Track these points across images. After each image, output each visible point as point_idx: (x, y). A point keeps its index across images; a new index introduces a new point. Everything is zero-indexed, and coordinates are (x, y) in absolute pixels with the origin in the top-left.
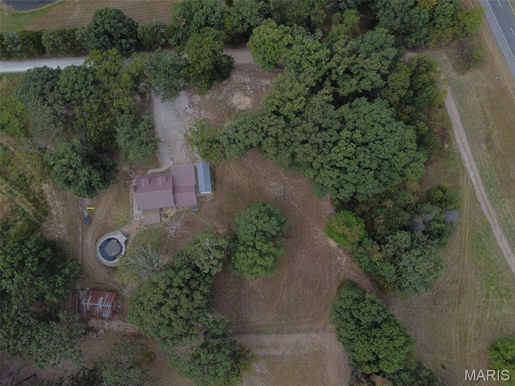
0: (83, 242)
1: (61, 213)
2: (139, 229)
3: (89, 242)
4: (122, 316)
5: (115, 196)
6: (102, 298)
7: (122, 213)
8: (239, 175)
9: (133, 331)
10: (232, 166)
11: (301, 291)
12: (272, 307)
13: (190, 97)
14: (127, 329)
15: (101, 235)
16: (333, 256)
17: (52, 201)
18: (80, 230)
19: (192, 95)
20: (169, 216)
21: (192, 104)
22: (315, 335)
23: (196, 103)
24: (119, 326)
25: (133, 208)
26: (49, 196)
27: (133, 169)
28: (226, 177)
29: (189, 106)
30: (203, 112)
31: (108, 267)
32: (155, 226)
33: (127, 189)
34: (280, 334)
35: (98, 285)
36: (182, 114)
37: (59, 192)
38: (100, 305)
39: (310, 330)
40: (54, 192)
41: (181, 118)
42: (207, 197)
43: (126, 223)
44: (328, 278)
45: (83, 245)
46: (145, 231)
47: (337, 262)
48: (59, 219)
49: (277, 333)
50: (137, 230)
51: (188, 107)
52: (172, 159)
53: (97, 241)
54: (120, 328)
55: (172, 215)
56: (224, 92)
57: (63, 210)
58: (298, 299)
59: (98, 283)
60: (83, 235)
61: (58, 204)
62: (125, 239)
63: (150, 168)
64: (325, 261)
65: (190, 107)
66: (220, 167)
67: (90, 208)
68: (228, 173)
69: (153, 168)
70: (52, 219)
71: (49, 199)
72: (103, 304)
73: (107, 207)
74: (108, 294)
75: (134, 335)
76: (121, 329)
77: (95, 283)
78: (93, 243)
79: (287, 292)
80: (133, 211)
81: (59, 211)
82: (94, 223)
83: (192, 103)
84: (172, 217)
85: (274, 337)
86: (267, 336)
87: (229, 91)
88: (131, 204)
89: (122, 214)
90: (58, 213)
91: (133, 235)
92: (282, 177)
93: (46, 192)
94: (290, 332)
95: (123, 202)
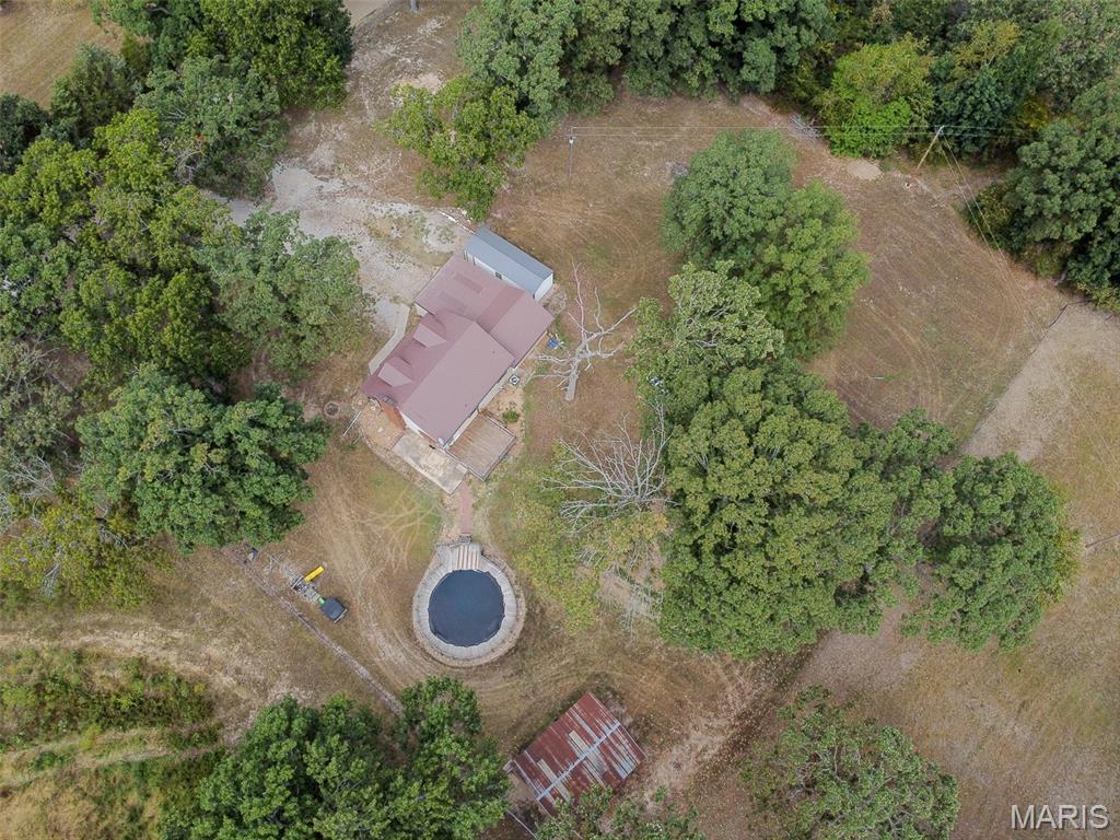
0: (376, 672)
1: (247, 665)
2: (481, 501)
3: (389, 652)
4: (658, 733)
5: (347, 491)
6: (573, 735)
7: (405, 509)
8: (568, 212)
9: (720, 738)
10: (534, 209)
11: (924, 301)
12: (915, 379)
13: (305, 164)
14: (704, 750)
15: (405, 609)
16: (895, 192)
17: (194, 661)
18: (339, 650)
19: (305, 158)
20: (518, 409)
21: (323, 172)
22: (1042, 351)
23: (328, 163)
24: (678, 766)
25: (417, 473)
26: (172, 656)
27: (330, 398)
28: (545, 235)
29: (321, 179)
30: (362, 168)
31: (502, 660)
32: (510, 460)
33: (359, 450)
34: (990, 411)
35: (523, 729)
36: (322, 206)
37: (192, 620)
38: (587, 752)
39: (1024, 350)
40: (177, 634)
41: (329, 213)
42: (554, 302)
43: (435, 521)
44: (932, 235)
45: (383, 679)
46: (502, 492)
47: (912, 196)
48: (255, 683)
49: (983, 415)
50: (482, 509)
51: (322, 183)
52: (395, 300)
53: (410, 633)
54: (684, 768)
55: (520, 403)
56: (366, 103)
57: (245, 651)
58: (936, 317)
59: (519, 723)
60: (357, 654)
61: (214, 650)
62: (475, 549)
63: (365, 359)
64: (894, 213)
65: (327, 180)
66: (513, 229)
67: (313, 575)
68: (542, 226)
69: (375, 353)
70: (237, 701)
71: (178, 662)
72: (592, 742)
73: (352, 532)
74: (576, 714)
75: (735, 746)
76: (690, 768)
77: (514, 729)
78: (406, 646)
79: (906, 327)
80: (425, 480)
81: (237, 663)
82: (357, 600)
83: (322, 170)
84: (527, 406)
85: (987, 428)
86: (975, 440)
87: (374, 95)
88: (403, 469)
89: (406, 513)
90: (238, 671)
91: (482, 527)
92: (648, 147)
93: (154, 655)
94: (1000, 390)
95: (379, 484)
